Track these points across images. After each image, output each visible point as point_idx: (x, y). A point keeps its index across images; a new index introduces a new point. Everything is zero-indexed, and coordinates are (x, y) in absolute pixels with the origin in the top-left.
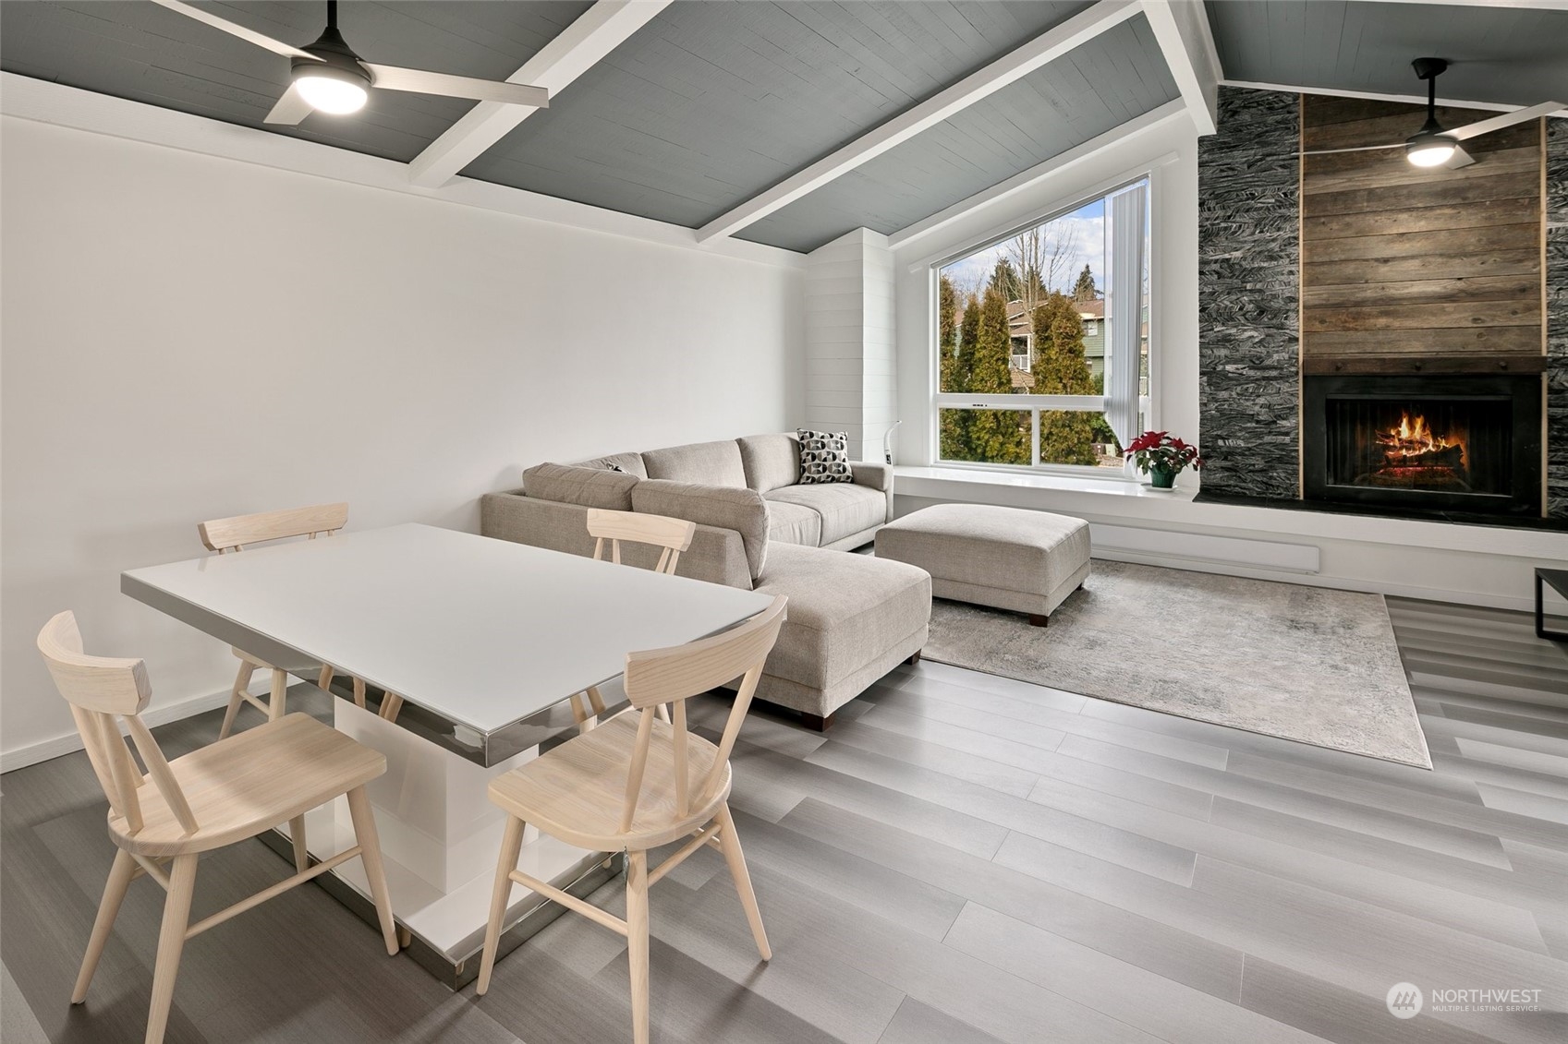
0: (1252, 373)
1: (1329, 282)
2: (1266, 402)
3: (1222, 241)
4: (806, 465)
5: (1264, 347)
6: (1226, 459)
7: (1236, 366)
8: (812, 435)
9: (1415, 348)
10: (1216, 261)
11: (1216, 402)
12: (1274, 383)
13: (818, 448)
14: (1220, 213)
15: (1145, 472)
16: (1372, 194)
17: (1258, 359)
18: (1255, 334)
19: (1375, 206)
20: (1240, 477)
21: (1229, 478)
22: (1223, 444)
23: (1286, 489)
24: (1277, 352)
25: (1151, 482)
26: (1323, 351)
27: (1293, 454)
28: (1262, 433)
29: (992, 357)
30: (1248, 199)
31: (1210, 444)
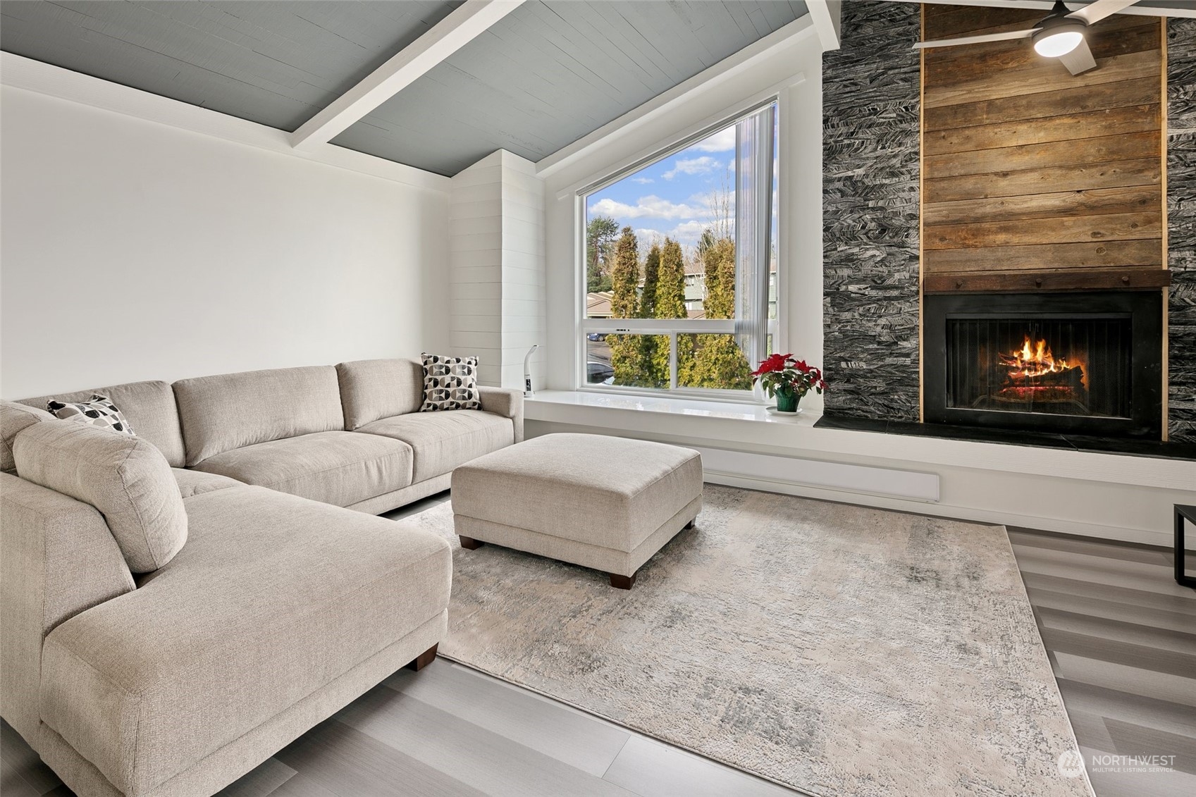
0: (874, 293)
1: (948, 198)
2: (887, 323)
3: (845, 158)
4: (427, 391)
5: (886, 266)
6: (848, 381)
7: (858, 286)
8: (436, 360)
9: (1034, 264)
10: (839, 180)
11: (840, 323)
12: (895, 303)
13: (441, 373)
14: (843, 129)
15: (771, 396)
16: (991, 105)
17: (880, 279)
18: (877, 253)
19: (994, 117)
20: (861, 400)
21: (852, 401)
22: (846, 367)
23: (907, 412)
24: (898, 271)
25: (776, 405)
26: (943, 269)
27: (913, 376)
28: (883, 354)
29: (670, 294)
30: (870, 115)
31: (833, 366)
